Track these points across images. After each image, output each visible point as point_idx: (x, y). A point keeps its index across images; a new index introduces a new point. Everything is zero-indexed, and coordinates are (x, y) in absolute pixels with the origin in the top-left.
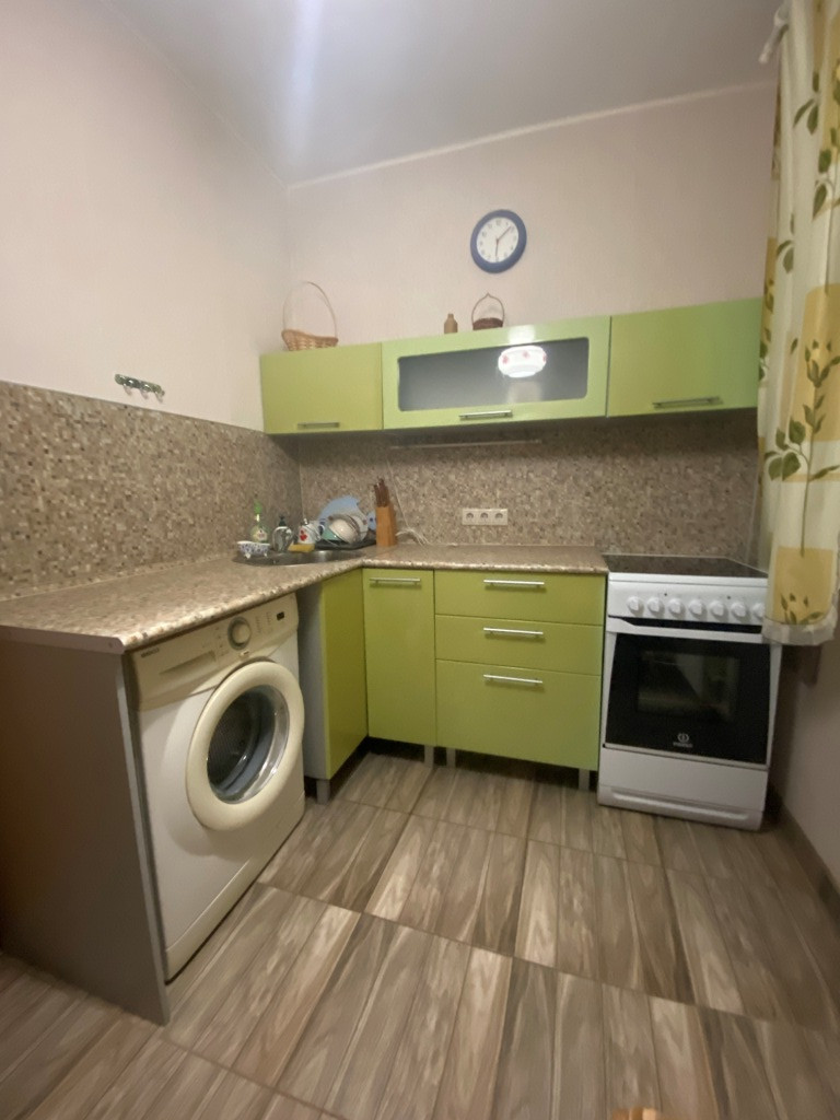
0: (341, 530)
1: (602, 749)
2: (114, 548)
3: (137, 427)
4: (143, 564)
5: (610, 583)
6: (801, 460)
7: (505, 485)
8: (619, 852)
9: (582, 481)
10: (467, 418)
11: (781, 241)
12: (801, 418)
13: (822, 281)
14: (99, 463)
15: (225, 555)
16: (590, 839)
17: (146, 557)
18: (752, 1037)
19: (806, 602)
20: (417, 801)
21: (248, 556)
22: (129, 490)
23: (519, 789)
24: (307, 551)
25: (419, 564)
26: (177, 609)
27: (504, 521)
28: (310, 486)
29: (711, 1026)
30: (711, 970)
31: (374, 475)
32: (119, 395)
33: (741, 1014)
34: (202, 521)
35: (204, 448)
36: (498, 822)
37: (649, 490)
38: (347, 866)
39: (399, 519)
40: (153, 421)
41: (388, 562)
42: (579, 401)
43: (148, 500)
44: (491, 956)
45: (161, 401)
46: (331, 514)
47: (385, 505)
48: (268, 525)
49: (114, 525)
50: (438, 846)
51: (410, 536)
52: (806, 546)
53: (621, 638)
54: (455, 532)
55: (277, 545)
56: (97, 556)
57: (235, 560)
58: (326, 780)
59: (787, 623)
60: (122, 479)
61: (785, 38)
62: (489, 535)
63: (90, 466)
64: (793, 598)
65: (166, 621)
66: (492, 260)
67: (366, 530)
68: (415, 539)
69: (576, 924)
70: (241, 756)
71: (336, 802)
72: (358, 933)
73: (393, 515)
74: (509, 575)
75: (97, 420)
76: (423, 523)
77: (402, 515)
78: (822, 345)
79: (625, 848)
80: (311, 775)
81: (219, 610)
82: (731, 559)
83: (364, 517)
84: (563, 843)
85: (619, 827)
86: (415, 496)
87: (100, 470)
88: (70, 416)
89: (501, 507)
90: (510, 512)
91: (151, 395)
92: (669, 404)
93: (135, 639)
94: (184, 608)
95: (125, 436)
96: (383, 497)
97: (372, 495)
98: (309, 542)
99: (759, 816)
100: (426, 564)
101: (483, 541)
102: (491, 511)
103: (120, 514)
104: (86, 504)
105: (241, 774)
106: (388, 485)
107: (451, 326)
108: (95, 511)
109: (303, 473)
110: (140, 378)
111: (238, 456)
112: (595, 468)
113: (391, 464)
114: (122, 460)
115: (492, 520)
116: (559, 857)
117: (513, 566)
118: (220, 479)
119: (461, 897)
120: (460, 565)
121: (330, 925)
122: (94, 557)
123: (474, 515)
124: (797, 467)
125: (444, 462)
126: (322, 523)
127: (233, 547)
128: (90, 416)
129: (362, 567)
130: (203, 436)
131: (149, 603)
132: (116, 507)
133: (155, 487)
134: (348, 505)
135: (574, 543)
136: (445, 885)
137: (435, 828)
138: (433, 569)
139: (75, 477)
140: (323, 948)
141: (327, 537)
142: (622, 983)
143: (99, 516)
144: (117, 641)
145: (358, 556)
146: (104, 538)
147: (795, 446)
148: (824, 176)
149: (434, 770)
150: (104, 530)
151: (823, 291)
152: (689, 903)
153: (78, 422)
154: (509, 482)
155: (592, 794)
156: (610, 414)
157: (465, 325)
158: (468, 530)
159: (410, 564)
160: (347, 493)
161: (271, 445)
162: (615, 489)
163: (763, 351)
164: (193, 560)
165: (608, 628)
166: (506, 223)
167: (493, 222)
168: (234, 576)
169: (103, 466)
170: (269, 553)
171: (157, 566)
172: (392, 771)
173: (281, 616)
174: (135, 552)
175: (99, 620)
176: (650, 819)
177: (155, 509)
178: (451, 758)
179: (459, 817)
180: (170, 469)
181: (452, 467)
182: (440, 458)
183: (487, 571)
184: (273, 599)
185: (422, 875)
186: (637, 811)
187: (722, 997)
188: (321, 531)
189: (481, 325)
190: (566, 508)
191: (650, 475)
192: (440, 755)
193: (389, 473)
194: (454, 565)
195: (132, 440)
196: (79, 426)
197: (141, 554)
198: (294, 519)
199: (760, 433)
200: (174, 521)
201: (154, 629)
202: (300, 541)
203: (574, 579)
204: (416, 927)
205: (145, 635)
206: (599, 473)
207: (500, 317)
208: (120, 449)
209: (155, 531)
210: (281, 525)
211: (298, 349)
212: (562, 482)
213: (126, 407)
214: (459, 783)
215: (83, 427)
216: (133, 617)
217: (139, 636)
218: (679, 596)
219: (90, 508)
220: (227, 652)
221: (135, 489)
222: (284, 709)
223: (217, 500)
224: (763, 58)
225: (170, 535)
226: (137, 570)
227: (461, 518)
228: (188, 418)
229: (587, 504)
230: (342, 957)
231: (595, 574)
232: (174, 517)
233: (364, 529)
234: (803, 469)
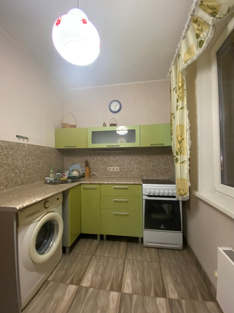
0: (75, 174)
1: (144, 231)
2: (10, 181)
3: (20, 148)
4: (18, 185)
5: (143, 186)
6: (179, 159)
7: (118, 161)
8: (149, 260)
9: (136, 161)
10: (108, 146)
11: (172, 113)
12: (177, 151)
13: (179, 124)
14: (9, 158)
15: (41, 182)
16: (141, 257)
17: (19, 183)
18: (180, 304)
19: (183, 190)
20: (95, 251)
21: (48, 182)
22: (17, 165)
23: (123, 244)
24: (65, 180)
25: (96, 183)
26: (31, 198)
27: (118, 170)
28: (67, 161)
29: (171, 303)
30: (171, 289)
31: (85, 158)
32: (17, 140)
33: (178, 299)
34: (36, 172)
35: (38, 153)
36: (117, 255)
37: (151, 163)
38: (75, 273)
39: (91, 170)
40: (25, 146)
41: (88, 183)
42: (134, 143)
43: (21, 167)
44: (115, 293)
45: (28, 141)
46: (72, 169)
47: (88, 167)
48: (55, 173)
49: (11, 175)
50: (101, 263)
51: (94, 174)
52: (182, 178)
53: (146, 200)
54: (106, 173)
55: (57, 178)
56: (5, 184)
57: (44, 183)
58: (68, 247)
59: (180, 195)
60: (15, 162)
61: (171, 73)
62: (115, 174)
63: (6, 159)
64: (181, 190)
65: (28, 202)
66: (114, 110)
67: (82, 173)
68: (95, 175)
69: (137, 281)
70: (44, 241)
71: (71, 254)
72: (78, 292)
73: (90, 169)
74: (119, 185)
75: (10, 147)
76: (98, 171)
77: (92, 169)
78: (180, 136)
79: (150, 258)
80: (64, 246)
81: (42, 199)
82: (171, 180)
83: (82, 170)
84: (135, 259)
85: (149, 253)
86: (96, 164)
87: (9, 160)
88: (3, 146)
89: (118, 167)
90: (120, 168)
91: (25, 140)
92: (153, 145)
93: (20, 207)
94: (32, 198)
95: (17, 151)
96: (87, 164)
97: (84, 164)
98: (66, 177)
99: (182, 246)
100: (98, 183)
101: (113, 175)
102: (115, 168)
103: (13, 172)
104: (4, 169)
105: (44, 246)
106: (88, 161)
107: (105, 125)
108: (6, 171)
109: (65, 158)
110: (23, 136)
111: (47, 155)
112: (139, 158)
113: (90, 156)
114: (15, 157)
115: (115, 170)
116: (133, 263)
117: (120, 183)
118: (42, 161)
119: (107, 278)
120: (107, 183)
121: (69, 290)
122: (4, 184)
123: (111, 169)
124: (178, 161)
125: (103, 156)
126: (70, 172)
127: (44, 179)
128: (8, 146)
129: (81, 184)
130: (38, 150)
131: (22, 197)
132: (12, 170)
133: (24, 164)
134: (77, 166)
135: (136, 176)
136: (103, 275)
137: (100, 259)
138: (100, 184)
139: (2, 162)
140: (67, 298)
141: (71, 175)
142: (149, 295)
143: (7, 172)
144: (16, 208)
145: (79, 181)
146: (8, 178)
147: (177, 156)
148: (177, 104)
149: (100, 241)
150: (8, 176)
151: (179, 126)
152: (166, 271)
153: (5, 148)
154: (119, 161)
155: (142, 244)
156: (141, 146)
157: (108, 125)
158: (109, 173)
159: (94, 183)
160: (77, 163)
161: (57, 151)
162: (144, 163)
163: (172, 134)
164: (33, 184)
165: (143, 198)
166: (117, 103)
167: (114, 102)
168: (45, 188)
169: (10, 159)
170: (54, 181)
171: (22, 186)
172: (88, 243)
173: (58, 199)
174: (16, 182)
175: (9, 203)
176: (156, 250)
177: (23, 170)
178: (105, 237)
179: (107, 255)
180: (28, 159)
181: (106, 157)
182: (102, 155)
183: (114, 184)
184: (57, 194)
185: (96, 273)
186: (153, 248)
187: (173, 295)
188: (69, 174)
189: (112, 125)
190: (133, 167)
191: (151, 160)
192: (102, 236)
193: (89, 158)
194: (105, 183)
195: (19, 152)
196: (5, 149)
197: (18, 183)
198: (62, 171)
199: (173, 151)
200: (28, 173)
201: (25, 205)
202: (63, 177)
203: (134, 185)
204: (95, 288)
205: (23, 206)
206: (140, 159)
207: (116, 123)
208: (15, 154)
209: (22, 176)
210: (58, 173)
211: (66, 128)
212: (132, 161)
213: (18, 143)
214: (107, 245)
215: (6, 149)
216: (18, 201)
217: (21, 207)
218: (158, 189)
219: (5, 170)
220: (43, 210)
221: (18, 165)
222: (58, 226)
223: (41, 167)
224: (168, 76)
225: (27, 177)
226: (16, 187)
227: (108, 170)
228: (34, 145)
229: (138, 166)
230: (73, 299)
231: (139, 184)
232: (28, 172)
233: (81, 173)
234: (179, 161)
